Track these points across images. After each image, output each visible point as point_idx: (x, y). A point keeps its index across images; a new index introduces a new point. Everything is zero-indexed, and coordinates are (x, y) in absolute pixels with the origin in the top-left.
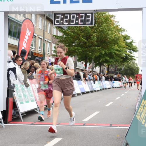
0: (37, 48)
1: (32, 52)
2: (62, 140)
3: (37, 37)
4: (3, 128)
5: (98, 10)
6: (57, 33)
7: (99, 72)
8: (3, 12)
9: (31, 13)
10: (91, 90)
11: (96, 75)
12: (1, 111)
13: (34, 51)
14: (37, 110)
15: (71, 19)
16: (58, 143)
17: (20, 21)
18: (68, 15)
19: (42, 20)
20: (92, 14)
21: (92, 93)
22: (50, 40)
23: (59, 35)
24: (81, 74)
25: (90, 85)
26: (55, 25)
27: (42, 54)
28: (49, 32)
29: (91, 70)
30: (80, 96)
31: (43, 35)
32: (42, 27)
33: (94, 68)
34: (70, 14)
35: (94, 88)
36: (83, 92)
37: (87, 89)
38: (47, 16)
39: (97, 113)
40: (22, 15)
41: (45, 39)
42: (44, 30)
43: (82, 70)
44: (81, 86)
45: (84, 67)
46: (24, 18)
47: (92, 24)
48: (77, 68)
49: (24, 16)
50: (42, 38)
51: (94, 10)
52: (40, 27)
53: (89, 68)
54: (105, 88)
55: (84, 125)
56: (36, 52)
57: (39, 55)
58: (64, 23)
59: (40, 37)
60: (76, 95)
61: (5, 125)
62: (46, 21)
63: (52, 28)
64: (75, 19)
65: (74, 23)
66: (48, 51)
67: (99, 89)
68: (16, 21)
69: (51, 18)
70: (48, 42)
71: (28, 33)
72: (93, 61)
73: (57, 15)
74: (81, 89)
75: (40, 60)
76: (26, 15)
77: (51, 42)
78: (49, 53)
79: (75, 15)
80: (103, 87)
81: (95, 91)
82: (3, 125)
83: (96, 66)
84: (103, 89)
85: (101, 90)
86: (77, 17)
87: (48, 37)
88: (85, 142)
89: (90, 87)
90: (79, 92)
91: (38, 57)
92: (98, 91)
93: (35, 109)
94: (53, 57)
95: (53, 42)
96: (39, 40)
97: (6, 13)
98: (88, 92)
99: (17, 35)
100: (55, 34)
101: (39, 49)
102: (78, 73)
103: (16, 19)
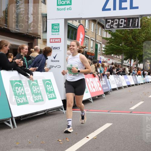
0: (89, 48)
1: (85, 51)
2: (112, 125)
3: (90, 39)
4: (64, 113)
5: (144, 15)
6: (106, 35)
7: (142, 68)
8: (64, 19)
9: (85, 19)
10: (136, 83)
11: (140, 70)
12: (62, 100)
13: (87, 51)
14: (90, 99)
15: (120, 23)
16: (109, 127)
17: (76, 26)
18: (118, 20)
19: (94, 25)
20: (138, 18)
21: (137, 86)
22: (100, 42)
23: (108, 37)
24: (127, 69)
25: (135, 79)
26: (106, 28)
27: (94, 53)
28: (99, 35)
29: (135, 66)
30: (126, 89)
31: (95, 38)
32: (94, 31)
33: (138, 64)
34: (119, 19)
35: (138, 81)
36: (129, 85)
37: (132, 83)
38: (98, 22)
39: (141, 103)
40: (78, 21)
41: (97, 41)
42: (96, 34)
43: (128, 67)
44: (127, 80)
45: (130, 64)
46: (79, 24)
47: (138, 27)
48: (123, 65)
49: (79, 22)
50: (94, 40)
51: (140, 15)
52: (92, 31)
53: (134, 65)
54: (148, 81)
55: (131, 113)
56: (89, 51)
57: (92, 54)
58: (114, 27)
59: (92, 39)
60: (123, 88)
61: (65, 112)
62: (97, 26)
63: (102, 31)
64: (123, 23)
65: (122, 27)
66: (99, 51)
67: (143, 82)
68: (73, 26)
69: (101, 23)
70: (99, 43)
71: (81, 36)
72: (137, 59)
73: (108, 20)
74: (127, 82)
75: (93, 58)
76: (81, 21)
77: (101, 43)
78: (100, 52)
79: (123, 20)
80: (146, 81)
81: (139, 84)
82: (64, 111)
83: (139, 63)
84: (146, 83)
85: (144, 83)
86: (125, 21)
87: (99, 39)
88: (132, 127)
89: (135, 81)
90: (126, 85)
91: (90, 55)
92: (142, 84)
93: (89, 99)
94: (103, 56)
95: (103, 43)
96: (92, 42)
97: (66, 20)
98: (133, 85)
99: (74, 38)
100: (105, 37)
101: (91, 49)
102: (125, 69)
103: (73, 24)
